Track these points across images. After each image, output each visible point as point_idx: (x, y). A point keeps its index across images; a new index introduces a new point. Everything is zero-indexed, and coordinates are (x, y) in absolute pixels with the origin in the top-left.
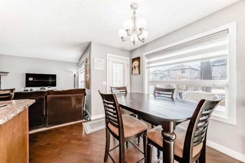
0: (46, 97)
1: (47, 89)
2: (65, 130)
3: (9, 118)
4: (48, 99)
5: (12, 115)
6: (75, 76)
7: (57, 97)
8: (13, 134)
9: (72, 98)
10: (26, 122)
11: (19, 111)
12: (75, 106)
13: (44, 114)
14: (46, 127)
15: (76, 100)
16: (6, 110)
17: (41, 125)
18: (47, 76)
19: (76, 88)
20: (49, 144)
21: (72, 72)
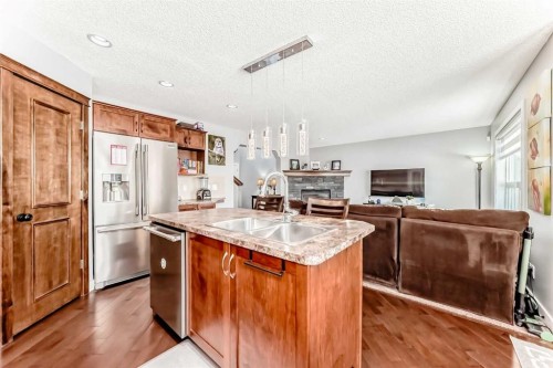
0: (399, 221)
1: (405, 202)
2: (445, 325)
3: (328, 257)
4: (402, 226)
5: (333, 252)
6: (480, 170)
7: (423, 226)
8: (336, 286)
9: (469, 237)
10: (358, 268)
11: (344, 246)
12: (479, 265)
13: (395, 258)
14: (398, 288)
15: (482, 245)
16: (329, 238)
17: (387, 280)
18: (402, 174)
19: (484, 207)
20: (401, 338)
21: (468, 157)
